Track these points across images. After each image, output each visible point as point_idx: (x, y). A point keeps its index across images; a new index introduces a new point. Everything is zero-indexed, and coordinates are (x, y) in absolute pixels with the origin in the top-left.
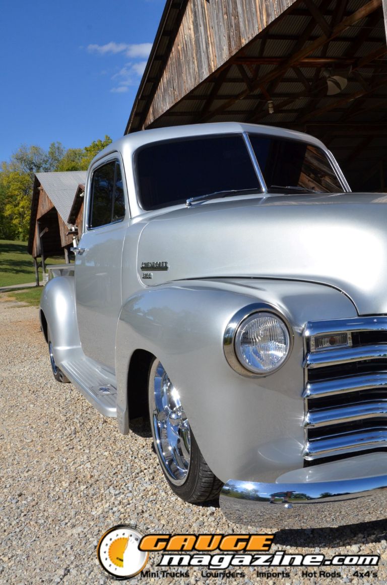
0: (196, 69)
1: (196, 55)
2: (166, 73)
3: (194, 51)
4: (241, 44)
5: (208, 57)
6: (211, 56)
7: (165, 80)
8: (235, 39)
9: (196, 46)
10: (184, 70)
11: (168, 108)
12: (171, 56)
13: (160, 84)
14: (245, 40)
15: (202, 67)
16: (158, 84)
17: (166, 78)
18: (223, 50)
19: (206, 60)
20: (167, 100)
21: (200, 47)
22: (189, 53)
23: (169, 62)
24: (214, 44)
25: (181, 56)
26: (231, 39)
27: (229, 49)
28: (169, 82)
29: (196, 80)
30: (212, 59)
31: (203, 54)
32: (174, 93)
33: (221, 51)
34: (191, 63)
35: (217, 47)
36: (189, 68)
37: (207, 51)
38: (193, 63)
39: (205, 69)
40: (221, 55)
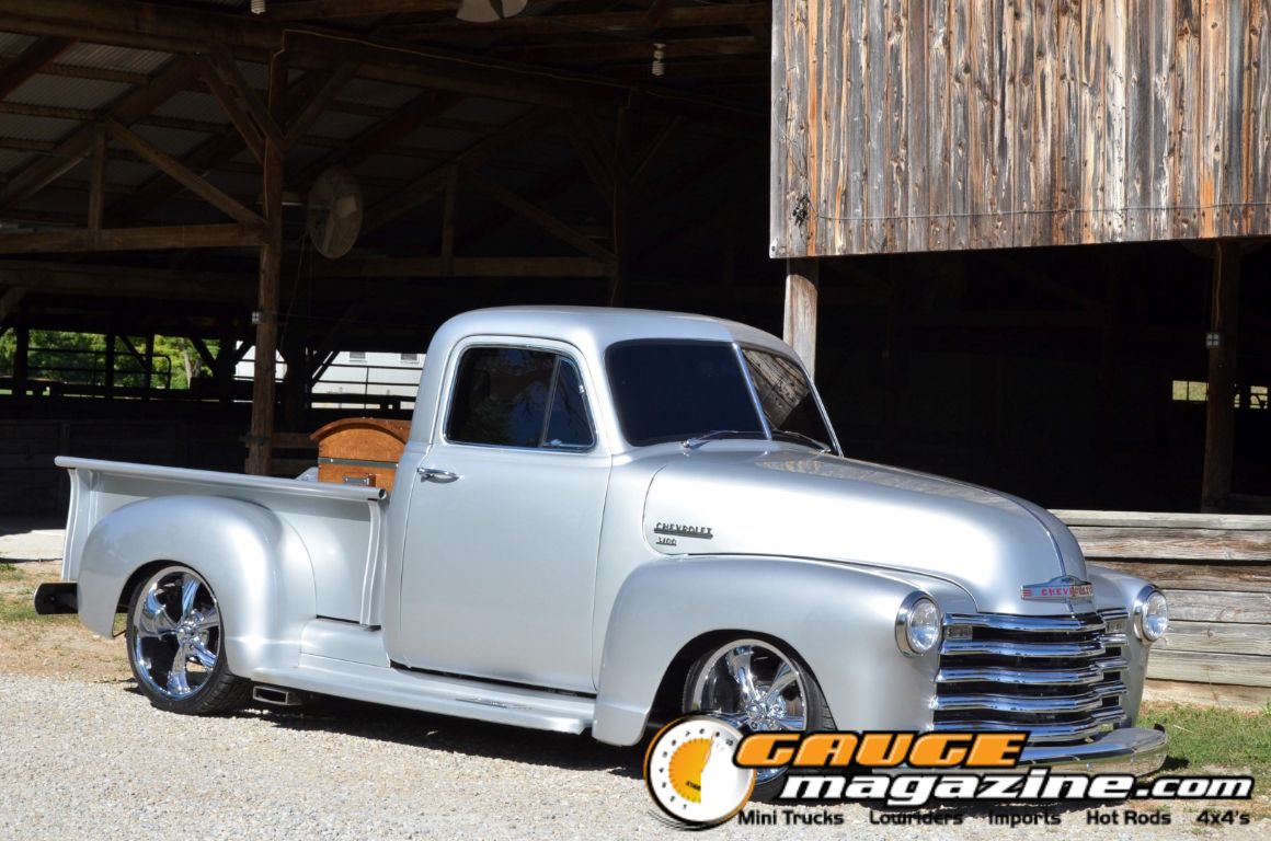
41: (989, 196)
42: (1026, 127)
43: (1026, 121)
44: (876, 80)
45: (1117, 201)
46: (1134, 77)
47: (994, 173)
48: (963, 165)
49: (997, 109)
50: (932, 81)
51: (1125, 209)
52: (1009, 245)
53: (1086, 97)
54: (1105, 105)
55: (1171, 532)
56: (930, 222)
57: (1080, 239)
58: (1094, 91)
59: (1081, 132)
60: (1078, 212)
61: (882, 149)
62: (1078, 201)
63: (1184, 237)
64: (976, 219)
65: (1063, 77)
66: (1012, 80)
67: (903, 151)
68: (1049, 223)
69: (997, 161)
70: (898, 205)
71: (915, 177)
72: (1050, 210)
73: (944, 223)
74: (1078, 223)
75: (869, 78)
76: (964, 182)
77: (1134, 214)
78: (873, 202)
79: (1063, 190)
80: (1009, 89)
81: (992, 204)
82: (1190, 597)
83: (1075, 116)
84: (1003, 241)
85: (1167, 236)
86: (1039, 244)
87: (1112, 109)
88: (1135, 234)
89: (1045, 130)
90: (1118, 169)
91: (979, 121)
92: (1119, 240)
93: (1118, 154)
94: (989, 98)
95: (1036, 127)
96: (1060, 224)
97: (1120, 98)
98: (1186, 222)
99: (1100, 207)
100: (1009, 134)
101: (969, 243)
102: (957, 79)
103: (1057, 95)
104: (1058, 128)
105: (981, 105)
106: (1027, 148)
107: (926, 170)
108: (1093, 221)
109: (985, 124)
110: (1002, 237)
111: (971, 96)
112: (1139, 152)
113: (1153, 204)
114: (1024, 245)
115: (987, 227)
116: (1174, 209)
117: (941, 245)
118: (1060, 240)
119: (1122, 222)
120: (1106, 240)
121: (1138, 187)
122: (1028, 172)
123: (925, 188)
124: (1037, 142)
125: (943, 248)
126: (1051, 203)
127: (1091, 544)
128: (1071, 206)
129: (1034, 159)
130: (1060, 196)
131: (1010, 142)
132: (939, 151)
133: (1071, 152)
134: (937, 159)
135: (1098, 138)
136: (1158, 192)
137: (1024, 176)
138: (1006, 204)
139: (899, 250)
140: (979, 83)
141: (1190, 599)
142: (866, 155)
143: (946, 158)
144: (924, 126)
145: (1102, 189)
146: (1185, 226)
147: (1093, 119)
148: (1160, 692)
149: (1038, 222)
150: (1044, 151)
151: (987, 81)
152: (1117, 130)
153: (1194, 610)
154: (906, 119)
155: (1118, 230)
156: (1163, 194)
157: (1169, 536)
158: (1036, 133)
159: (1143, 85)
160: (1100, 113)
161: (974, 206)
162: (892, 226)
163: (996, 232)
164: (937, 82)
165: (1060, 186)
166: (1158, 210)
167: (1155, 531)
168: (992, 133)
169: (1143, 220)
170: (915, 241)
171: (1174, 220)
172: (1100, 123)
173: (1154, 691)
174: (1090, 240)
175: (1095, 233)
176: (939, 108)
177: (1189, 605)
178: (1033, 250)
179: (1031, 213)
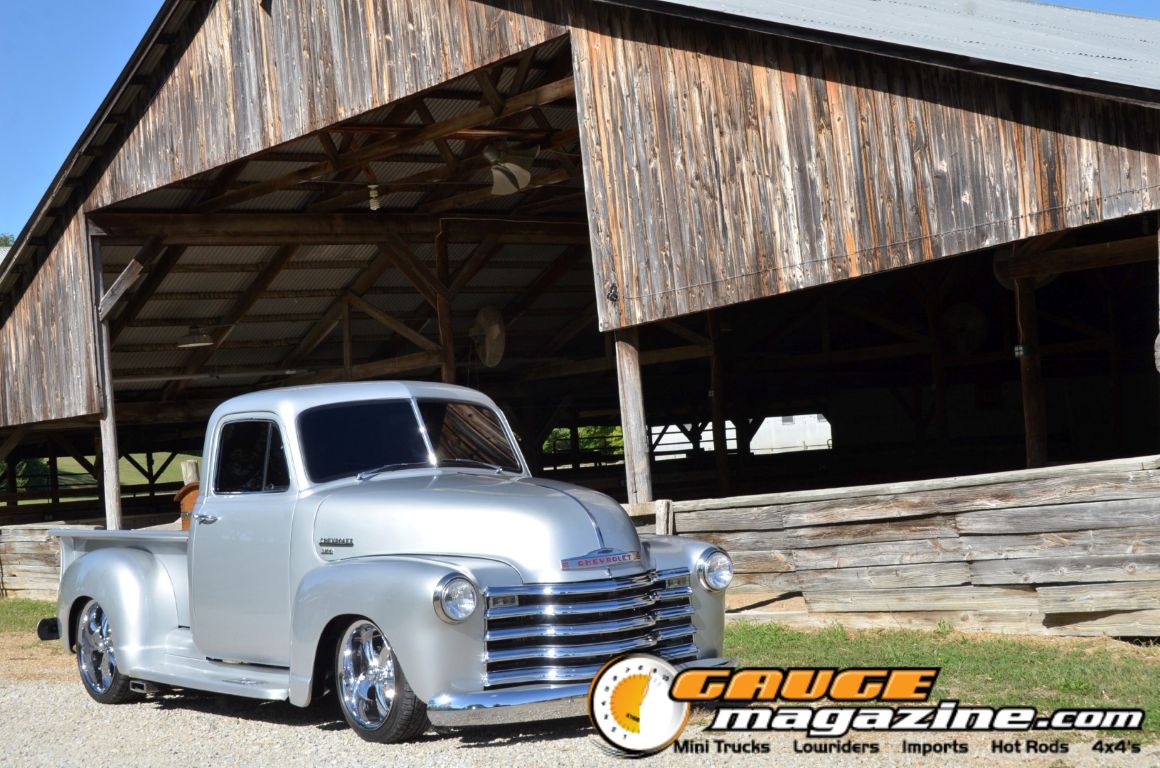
0: (233, 129)
1: (234, 102)
2: (154, 111)
3: (230, 92)
4: (336, 115)
5: (261, 115)
6: (269, 115)
7: (150, 127)
8: (324, 101)
9: (235, 85)
10: (201, 120)
11: (155, 187)
12: (170, 82)
13: (136, 130)
14: (345, 111)
15: (246, 128)
16: (130, 130)
17: (154, 122)
18: (298, 112)
19: (257, 119)
20: (154, 171)
21: (243, 89)
22: (218, 92)
23: (164, 93)
24: (278, 95)
25: (196, 92)
26: (316, 100)
27: (311, 116)
28: (160, 133)
29: (230, 149)
30: (271, 121)
31: (249, 106)
32: (173, 160)
33: (292, 113)
34: (220, 112)
35: (284, 103)
36: (214, 122)
37: (261, 102)
38: (227, 114)
39: (254, 134)
40: (293, 120)
41: (721, 267)
42: (736, 213)
43: (737, 208)
44: (646, 194)
45: (797, 259)
46: (796, 166)
47: (721, 250)
48: (702, 246)
49: (718, 202)
50: (678, 190)
51: (803, 264)
52: (736, 301)
53: (769, 185)
54: (782, 189)
55: (860, 500)
56: (689, 291)
57: (778, 290)
58: (773, 181)
59: (769, 212)
60: (775, 270)
61: (655, 244)
62: (774, 262)
63: (840, 278)
64: (715, 285)
65: (754, 173)
66: (724, 181)
67: (667, 243)
68: (758, 282)
69: (723, 241)
70: (669, 282)
71: (677, 261)
72: (758, 272)
73: (696, 291)
74: (776, 278)
75: (642, 194)
76: (705, 260)
77: (808, 266)
78: (655, 283)
79: (764, 256)
80: (723, 186)
81: (723, 272)
82: (881, 548)
83: (765, 200)
84: (733, 300)
85: (830, 280)
86: (754, 297)
87: (785, 191)
88: (811, 282)
89: (748, 214)
90: (795, 234)
91: (709, 214)
92: (801, 287)
93: (793, 223)
94: (712, 196)
95: (742, 212)
96: (765, 281)
97: (789, 183)
98: (839, 267)
99: (787, 264)
100: (727, 221)
101: (713, 304)
102: (692, 186)
103: (752, 187)
104: (756, 211)
105: (709, 202)
106: (739, 228)
107: (682, 255)
108: (784, 275)
109: (712, 215)
110: (731, 296)
111: (701, 198)
112: (805, 220)
113: (819, 258)
114: (746, 300)
115: (722, 288)
116: (832, 259)
117: (697, 308)
118: (766, 293)
119: (801, 274)
120: (794, 289)
121: (808, 246)
122: (741, 246)
123: (683, 268)
124: (744, 223)
125: (698, 309)
126: (757, 266)
127: (812, 515)
128: (770, 266)
129: (744, 235)
130: (762, 260)
131: (728, 226)
132: (688, 240)
133: (765, 227)
134: (688, 245)
135: (780, 214)
136: (820, 248)
137: (739, 249)
138: (732, 273)
139: (673, 315)
140: (705, 186)
141: (881, 549)
142: (647, 248)
143: (693, 244)
144: (678, 221)
145: (787, 251)
146: (840, 270)
147: (775, 200)
148: (876, 621)
149: (752, 281)
150: (749, 230)
151: (710, 184)
152: (790, 206)
153: (884, 557)
154: (667, 219)
155: (800, 280)
156: (823, 248)
157: (860, 504)
158: (743, 217)
159: (802, 170)
160: (779, 196)
161: (714, 276)
162: (667, 298)
163: (728, 292)
164: (681, 190)
165: (761, 253)
166: (822, 262)
167: (851, 501)
168: (717, 221)
169: (814, 270)
170: (682, 308)
171: (833, 266)
172: (779, 203)
173: (870, 621)
174: (784, 290)
175: (786, 284)
176: (684, 209)
177: (881, 553)
178: (751, 303)
179: (747, 275)
